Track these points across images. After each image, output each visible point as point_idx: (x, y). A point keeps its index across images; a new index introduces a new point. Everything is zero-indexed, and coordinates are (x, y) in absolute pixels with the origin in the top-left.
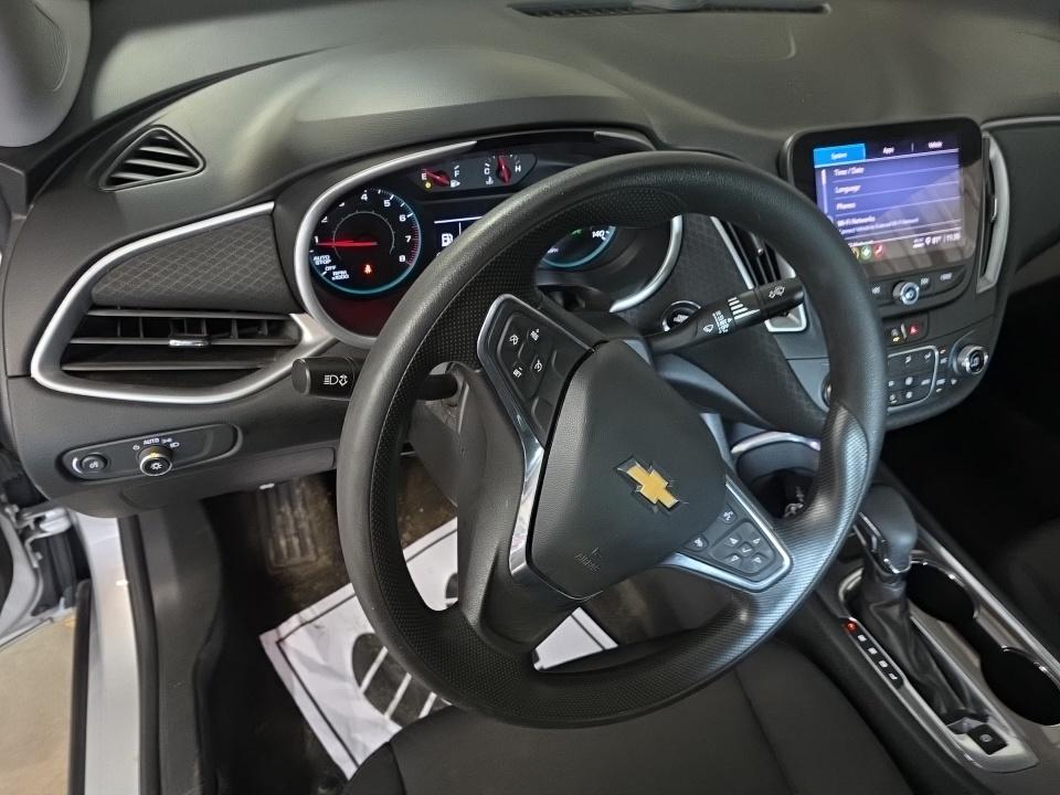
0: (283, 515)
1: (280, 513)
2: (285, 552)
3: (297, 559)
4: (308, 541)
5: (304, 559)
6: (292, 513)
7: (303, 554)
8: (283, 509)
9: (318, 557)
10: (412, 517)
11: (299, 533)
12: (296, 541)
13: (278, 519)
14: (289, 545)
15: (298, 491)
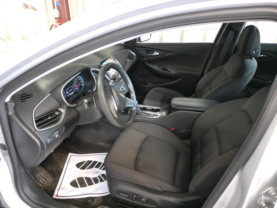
0: (38, 176)
1: (37, 176)
2: (43, 183)
3: (46, 183)
4: (46, 178)
5: (47, 182)
6: (39, 174)
7: (46, 181)
8: (37, 175)
9: (49, 179)
10: (59, 163)
11: (43, 178)
12: (43, 179)
13: (38, 177)
14: (43, 181)
15: (38, 170)
